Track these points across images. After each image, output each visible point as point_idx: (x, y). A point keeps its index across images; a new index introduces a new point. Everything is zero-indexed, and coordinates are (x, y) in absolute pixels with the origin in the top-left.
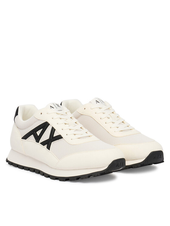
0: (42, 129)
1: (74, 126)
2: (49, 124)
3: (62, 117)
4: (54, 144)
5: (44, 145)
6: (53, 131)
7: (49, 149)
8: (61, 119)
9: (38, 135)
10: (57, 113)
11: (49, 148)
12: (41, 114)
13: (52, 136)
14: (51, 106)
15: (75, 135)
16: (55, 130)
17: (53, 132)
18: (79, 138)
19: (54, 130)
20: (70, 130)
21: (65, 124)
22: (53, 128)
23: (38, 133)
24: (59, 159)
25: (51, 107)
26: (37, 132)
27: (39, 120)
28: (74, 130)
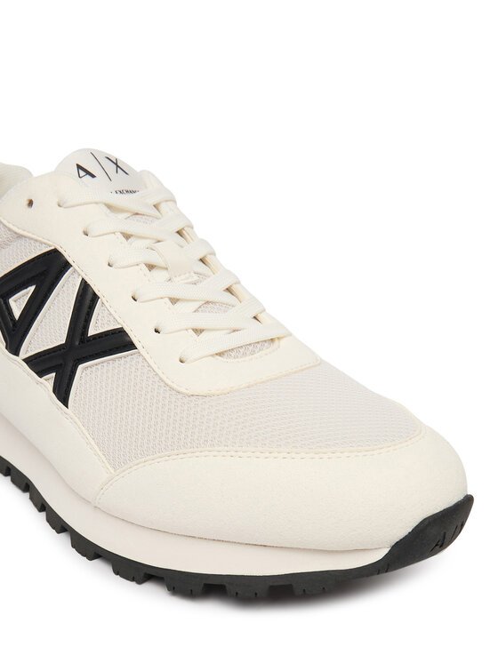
0: (32, 289)
1: (196, 278)
2: (67, 265)
3: (133, 226)
4: (88, 375)
5: (41, 374)
6: (88, 302)
7: (64, 400)
8: (127, 237)
9: (17, 313)
10: (109, 207)
11: (63, 392)
12: (31, 203)
13: (79, 331)
14: (79, 167)
15: (198, 331)
16: (95, 298)
17: (85, 309)
18: (220, 354)
19: (89, 297)
20: (174, 301)
21: (151, 267)
22: (85, 286)
23: (18, 304)
24: (115, 469)
25: (82, 173)
26: (11, 301)
27: (20, 236)
28: (196, 305)
